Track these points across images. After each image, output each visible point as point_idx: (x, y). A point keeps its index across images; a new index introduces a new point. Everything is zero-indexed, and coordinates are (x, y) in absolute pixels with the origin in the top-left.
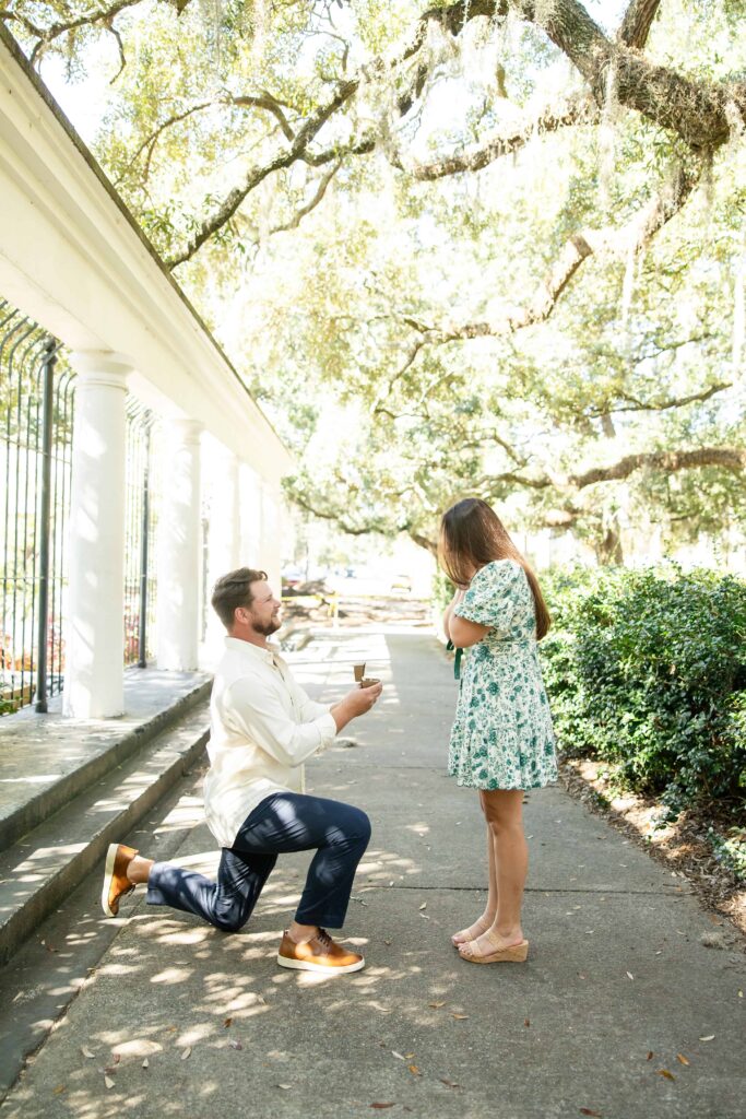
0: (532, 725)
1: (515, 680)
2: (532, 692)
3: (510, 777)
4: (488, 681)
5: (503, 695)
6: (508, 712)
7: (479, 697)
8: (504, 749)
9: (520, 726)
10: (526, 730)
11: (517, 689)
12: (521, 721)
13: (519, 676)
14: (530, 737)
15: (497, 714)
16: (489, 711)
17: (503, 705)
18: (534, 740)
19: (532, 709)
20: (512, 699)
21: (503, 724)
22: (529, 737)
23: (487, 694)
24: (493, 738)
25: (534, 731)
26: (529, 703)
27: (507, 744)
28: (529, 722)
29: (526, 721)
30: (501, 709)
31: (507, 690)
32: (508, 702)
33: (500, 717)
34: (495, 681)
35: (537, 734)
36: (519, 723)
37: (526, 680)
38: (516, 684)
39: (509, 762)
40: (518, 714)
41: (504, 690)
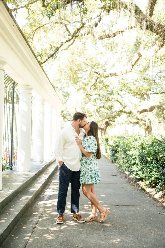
1: (91, 161)
2: (94, 163)
3: (88, 181)
4: (85, 161)
5: (88, 164)
6: (89, 168)
7: (83, 164)
8: (87, 175)
10: (93, 171)
11: (91, 163)
12: (92, 169)
13: (92, 160)
14: (94, 173)
15: (86, 168)
16: (85, 167)
18: (95, 174)
20: (90, 165)
23: (84, 164)
24: (85, 173)
26: (94, 166)
27: (88, 175)
28: (94, 170)
29: (93, 170)
31: (89, 163)
33: (87, 168)
34: (86, 161)
35: (96, 172)
37: (93, 161)
38: (91, 162)
39: (88, 178)
40: (91, 168)
41: (88, 163)
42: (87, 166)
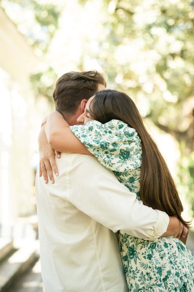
0: (177, 274)
5: (140, 256)
6: (148, 270)
9: (165, 279)
12: (164, 274)
15: (139, 275)
17: (143, 265)
19: (172, 260)
21: (147, 282)
22: (176, 285)
25: (181, 279)
26: (168, 256)
28: (173, 272)
29: (169, 272)
30: (142, 269)
31: (143, 250)
32: (146, 261)
33: (143, 277)
35: (185, 280)
36: (162, 278)
40: (160, 270)
42: (138, 265)
